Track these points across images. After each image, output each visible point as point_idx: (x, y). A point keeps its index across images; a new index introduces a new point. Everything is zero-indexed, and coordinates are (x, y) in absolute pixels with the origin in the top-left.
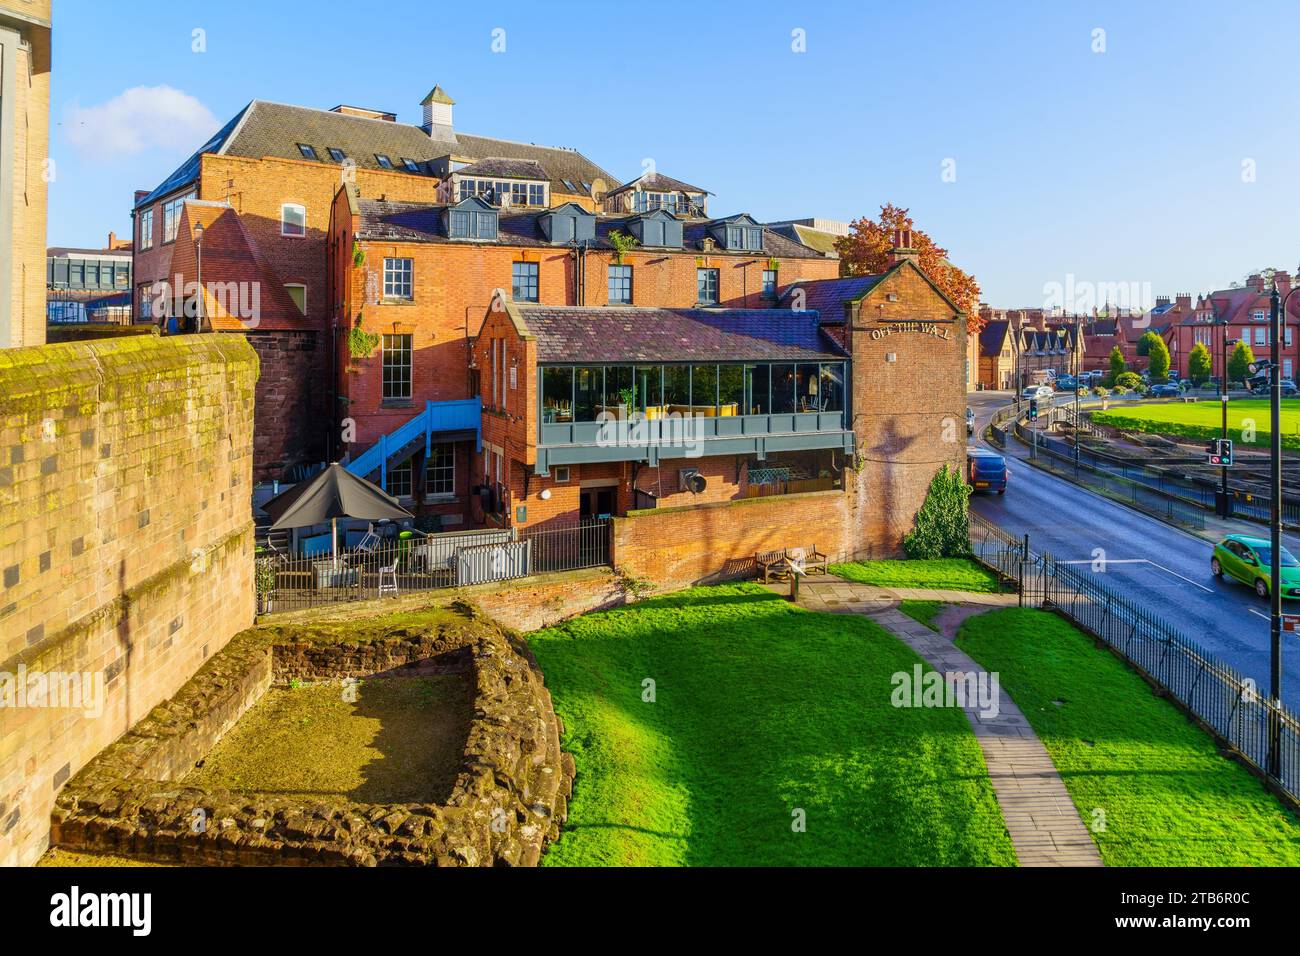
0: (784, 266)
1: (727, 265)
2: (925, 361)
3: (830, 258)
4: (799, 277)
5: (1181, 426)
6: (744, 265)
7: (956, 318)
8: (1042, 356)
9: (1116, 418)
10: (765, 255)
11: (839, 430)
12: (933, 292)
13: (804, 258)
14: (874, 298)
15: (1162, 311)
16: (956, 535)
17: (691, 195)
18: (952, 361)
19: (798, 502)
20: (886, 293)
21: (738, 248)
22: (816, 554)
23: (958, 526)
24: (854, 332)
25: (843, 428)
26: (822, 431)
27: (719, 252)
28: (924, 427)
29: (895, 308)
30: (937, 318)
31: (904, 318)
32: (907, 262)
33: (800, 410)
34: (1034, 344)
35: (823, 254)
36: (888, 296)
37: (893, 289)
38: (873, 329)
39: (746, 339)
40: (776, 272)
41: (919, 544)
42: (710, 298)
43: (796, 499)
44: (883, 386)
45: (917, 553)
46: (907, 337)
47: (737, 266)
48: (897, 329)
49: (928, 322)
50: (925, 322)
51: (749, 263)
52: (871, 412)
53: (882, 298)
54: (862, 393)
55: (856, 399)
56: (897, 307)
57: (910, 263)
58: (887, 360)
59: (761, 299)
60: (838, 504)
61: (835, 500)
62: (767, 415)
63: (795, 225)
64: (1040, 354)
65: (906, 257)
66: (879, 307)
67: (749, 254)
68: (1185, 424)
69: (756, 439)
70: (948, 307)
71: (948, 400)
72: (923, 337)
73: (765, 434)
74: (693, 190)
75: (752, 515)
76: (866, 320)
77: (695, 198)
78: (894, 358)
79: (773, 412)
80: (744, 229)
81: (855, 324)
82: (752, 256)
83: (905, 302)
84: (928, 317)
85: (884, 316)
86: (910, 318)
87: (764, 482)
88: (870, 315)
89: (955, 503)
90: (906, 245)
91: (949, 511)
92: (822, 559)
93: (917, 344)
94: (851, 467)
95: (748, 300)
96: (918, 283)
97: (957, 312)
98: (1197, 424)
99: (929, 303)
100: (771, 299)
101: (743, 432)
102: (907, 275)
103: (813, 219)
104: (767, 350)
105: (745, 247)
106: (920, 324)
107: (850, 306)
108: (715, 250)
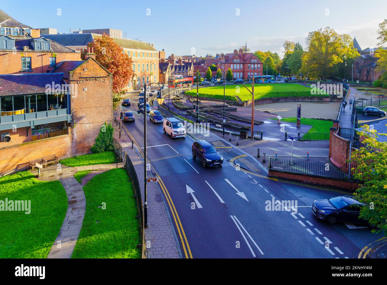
0: (58, 55)
1: (34, 55)
2: (98, 90)
3: (77, 53)
4: (65, 59)
5: (207, 94)
6: (42, 55)
7: (108, 76)
8: (180, 73)
9: (191, 93)
10: (51, 52)
11: (66, 115)
12: (100, 67)
13: (67, 53)
14: (78, 70)
15: (217, 58)
16: (109, 144)
17: (24, 29)
18: (108, 89)
19: (49, 140)
20: (83, 68)
21: (40, 49)
22: (55, 157)
23: (110, 141)
24: (71, 82)
25: (67, 114)
26: (59, 116)
27: (31, 51)
28: (98, 111)
29: (86, 73)
30: (102, 76)
31: (90, 77)
32: (91, 58)
33: (50, 109)
34: (177, 69)
35: (75, 51)
36: (84, 69)
37: (86, 67)
38: (78, 81)
39: (29, 86)
40: (55, 57)
41: (96, 148)
42: (27, 67)
43: (48, 140)
44: (82, 99)
45: (96, 152)
46: (91, 82)
47: (38, 56)
48: (87, 80)
49: (99, 78)
50: (97, 78)
51: (44, 55)
52: (77, 108)
53: (82, 70)
54: (74, 102)
55: (72, 104)
56: (87, 73)
57: (92, 58)
58: (84, 90)
59: (49, 67)
60: (66, 139)
61: (64, 138)
62: (35, 113)
63: (92, 34)
64: (179, 72)
65: (91, 56)
66: (80, 73)
67: (44, 52)
68: (209, 94)
69: (30, 122)
70: (106, 72)
71: (106, 102)
72: (97, 82)
73: (34, 119)
74: (25, 27)
75: (28, 148)
76: (75, 78)
77: (26, 30)
78: (86, 89)
79: (38, 111)
80: (42, 43)
81: (71, 79)
82: (45, 52)
83: (90, 71)
84: (99, 76)
85: (82, 76)
86: (92, 76)
87: (39, 134)
88: (77, 76)
89: (109, 134)
90: (91, 52)
91: (107, 136)
92: (57, 159)
93: (95, 85)
94: (71, 127)
95: (44, 68)
96: (95, 65)
97: (109, 74)
98: (211, 94)
99: (99, 71)
100: (54, 67)
101: (25, 119)
102: (91, 62)
103: (109, 29)
104: (36, 90)
105: (42, 49)
106: (96, 78)
107: (69, 73)
108: (29, 50)
